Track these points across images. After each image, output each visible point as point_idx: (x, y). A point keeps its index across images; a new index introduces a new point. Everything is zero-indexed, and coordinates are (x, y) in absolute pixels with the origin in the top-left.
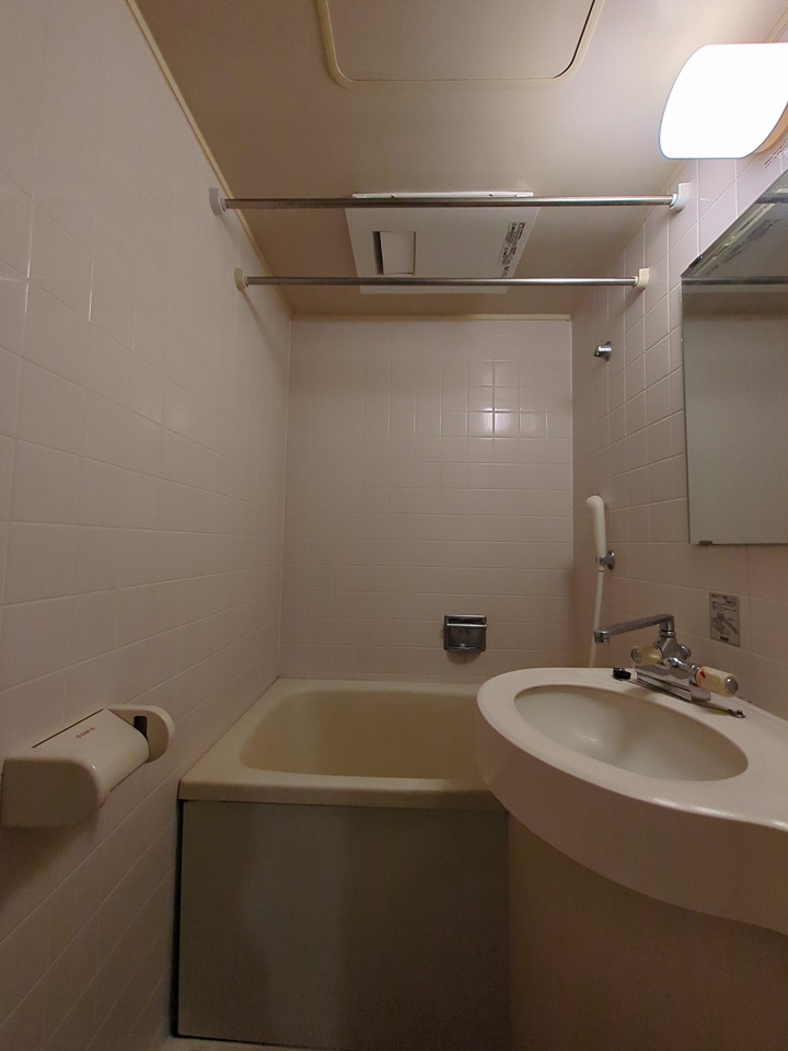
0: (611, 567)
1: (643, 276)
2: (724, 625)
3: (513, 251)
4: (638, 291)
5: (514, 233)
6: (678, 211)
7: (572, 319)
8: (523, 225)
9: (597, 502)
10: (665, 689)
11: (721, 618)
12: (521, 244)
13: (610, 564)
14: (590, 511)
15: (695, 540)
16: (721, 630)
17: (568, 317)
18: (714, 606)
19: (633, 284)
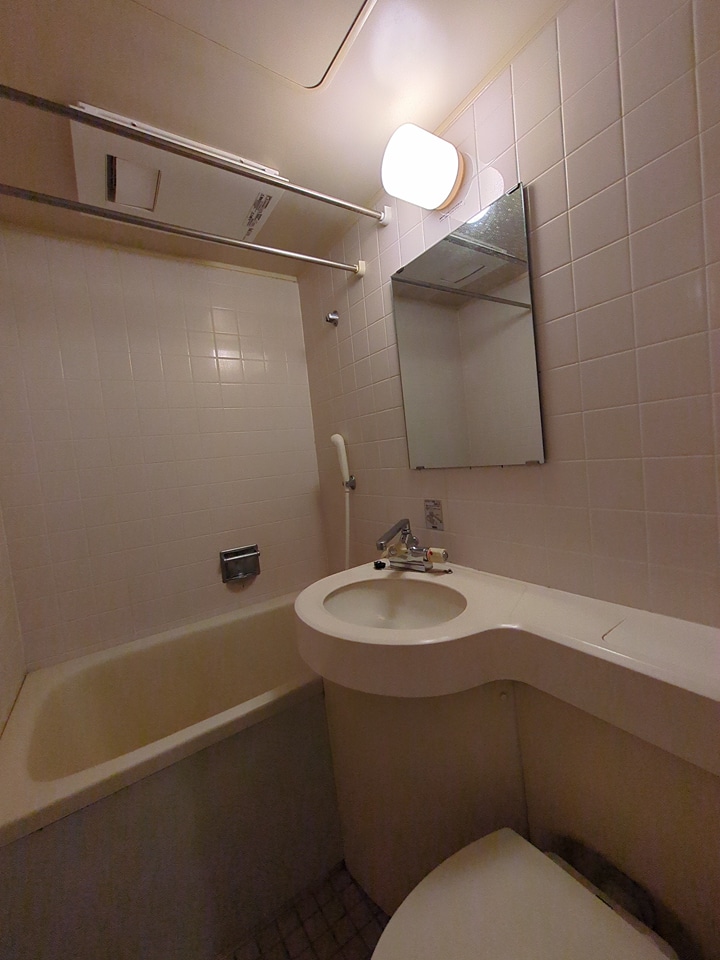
0: (353, 488)
1: (362, 267)
2: (434, 519)
3: (259, 216)
4: (356, 277)
5: (261, 203)
6: (384, 226)
7: (298, 282)
8: (270, 198)
9: (338, 439)
10: (408, 567)
11: (432, 515)
12: (266, 213)
13: (352, 486)
14: (335, 446)
15: (414, 466)
16: (432, 521)
17: (295, 279)
18: (427, 508)
19: (355, 271)
